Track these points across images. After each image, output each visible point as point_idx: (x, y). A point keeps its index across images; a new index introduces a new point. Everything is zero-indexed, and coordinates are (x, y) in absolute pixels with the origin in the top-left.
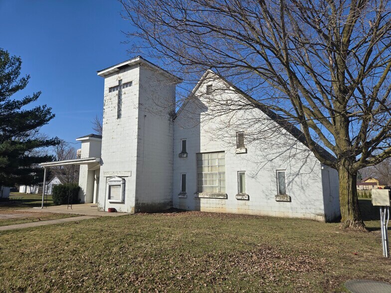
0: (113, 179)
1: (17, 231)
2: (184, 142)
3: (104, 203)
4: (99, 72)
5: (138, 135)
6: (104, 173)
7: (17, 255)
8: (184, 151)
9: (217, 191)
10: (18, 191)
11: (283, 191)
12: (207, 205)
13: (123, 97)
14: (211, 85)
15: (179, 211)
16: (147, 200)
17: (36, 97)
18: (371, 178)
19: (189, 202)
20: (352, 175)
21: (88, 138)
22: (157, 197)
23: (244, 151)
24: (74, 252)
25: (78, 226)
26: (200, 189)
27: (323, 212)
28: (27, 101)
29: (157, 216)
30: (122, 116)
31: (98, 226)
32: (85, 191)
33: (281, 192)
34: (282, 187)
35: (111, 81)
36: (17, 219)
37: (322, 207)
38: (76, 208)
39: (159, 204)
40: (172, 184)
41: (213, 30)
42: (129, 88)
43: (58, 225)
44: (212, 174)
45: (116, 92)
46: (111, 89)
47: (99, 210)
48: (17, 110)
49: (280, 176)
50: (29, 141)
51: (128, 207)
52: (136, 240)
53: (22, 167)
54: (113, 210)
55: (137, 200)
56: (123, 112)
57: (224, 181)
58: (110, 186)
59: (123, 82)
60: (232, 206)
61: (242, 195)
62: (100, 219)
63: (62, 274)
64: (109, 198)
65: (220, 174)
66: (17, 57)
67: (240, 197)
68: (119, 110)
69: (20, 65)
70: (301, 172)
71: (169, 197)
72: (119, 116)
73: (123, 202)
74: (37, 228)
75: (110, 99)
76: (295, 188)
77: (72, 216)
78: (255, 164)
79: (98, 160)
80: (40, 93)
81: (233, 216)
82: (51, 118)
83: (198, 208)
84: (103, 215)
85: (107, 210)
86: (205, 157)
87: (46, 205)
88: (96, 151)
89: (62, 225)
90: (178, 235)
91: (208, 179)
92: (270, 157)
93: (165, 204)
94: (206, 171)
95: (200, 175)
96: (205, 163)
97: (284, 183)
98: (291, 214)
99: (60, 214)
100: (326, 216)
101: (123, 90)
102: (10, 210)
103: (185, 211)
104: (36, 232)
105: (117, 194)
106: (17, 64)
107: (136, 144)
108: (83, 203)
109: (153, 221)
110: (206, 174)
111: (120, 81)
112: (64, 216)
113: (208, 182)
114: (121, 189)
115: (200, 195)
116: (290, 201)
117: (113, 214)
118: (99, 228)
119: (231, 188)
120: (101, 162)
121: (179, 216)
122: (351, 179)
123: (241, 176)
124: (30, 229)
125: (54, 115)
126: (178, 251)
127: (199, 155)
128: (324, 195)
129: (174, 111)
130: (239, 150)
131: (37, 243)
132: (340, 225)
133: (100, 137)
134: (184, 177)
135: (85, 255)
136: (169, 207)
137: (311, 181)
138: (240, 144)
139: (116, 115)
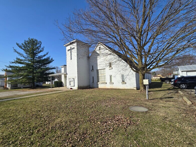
0: (71, 79)
1: (42, 95)
2: (93, 66)
3: (69, 86)
4: (64, 45)
5: (77, 65)
6: (68, 77)
7: (41, 102)
8: (93, 69)
9: (103, 82)
10: (46, 83)
11: (124, 81)
12: (101, 86)
13: (72, 53)
14: (100, 47)
15: (92, 88)
16: (82, 85)
17: (47, 54)
18: (159, 75)
19: (95, 85)
20: (143, 75)
21: (63, 66)
22: (85, 84)
23: (111, 68)
24: (56, 101)
25: (60, 94)
26: (98, 81)
27: (136, 87)
28: (44, 56)
29: (84, 90)
30: (72, 59)
31: (66, 93)
32: (64, 83)
33: (123, 81)
34: (123, 79)
35: (68, 48)
36: (43, 92)
37: (136, 85)
38: (61, 88)
39: (86, 86)
40: (90, 80)
41: (93, 32)
42: (74, 50)
43: (54, 93)
44: (102, 76)
45: (70, 51)
46: (68, 50)
47: (67, 89)
48: (42, 59)
49: (123, 76)
50: (46, 68)
51: (76, 88)
52: (75, 97)
53: (45, 76)
54: (71, 89)
55: (78, 85)
56: (72, 58)
57: (106, 78)
58: (70, 81)
59: (72, 48)
60: (108, 86)
61: (111, 82)
62: (67, 91)
63: (51, 107)
64: (70, 85)
65: (104, 76)
66: (40, 41)
67: (110, 83)
68: (71, 57)
69: (41, 44)
70: (129, 74)
71: (89, 84)
72: (71, 59)
73: (74, 86)
74: (48, 94)
75: (68, 53)
76: (127, 80)
77: (59, 91)
78: (115, 73)
79: (66, 73)
80: (48, 52)
81: (108, 89)
82: (53, 61)
83: (98, 87)
84: (68, 90)
85: (70, 89)
86: (99, 71)
87: (52, 87)
88: (65, 70)
89: (56, 93)
90: (88, 96)
91: (101, 78)
92: (120, 70)
93: (88, 86)
94: (100, 75)
95: (98, 77)
96: (100, 73)
97: (124, 78)
98: (126, 88)
99: (56, 90)
100: (137, 88)
101: (72, 50)
102: (42, 89)
103: (94, 88)
104: (48, 96)
105: (72, 84)
106: (40, 43)
107: (77, 68)
108: (64, 86)
109: (82, 91)
110: (100, 76)
111: (71, 48)
112: (57, 91)
113: (101, 79)
114: (73, 82)
115: (98, 83)
116: (126, 84)
117: (71, 90)
118: (66, 94)
119: (108, 80)
120: (67, 74)
121: (91, 90)
122: (143, 76)
123: (111, 76)
124: (46, 95)
125: (54, 60)
126: (86, 100)
127: (97, 70)
128: (136, 81)
129: (89, 56)
130: (110, 68)
131: (47, 98)
132: (140, 90)
133: (66, 66)
134: (93, 77)
135: (59, 102)
136: (89, 87)
137: (132, 77)
138: (110, 66)
139: (70, 58)
